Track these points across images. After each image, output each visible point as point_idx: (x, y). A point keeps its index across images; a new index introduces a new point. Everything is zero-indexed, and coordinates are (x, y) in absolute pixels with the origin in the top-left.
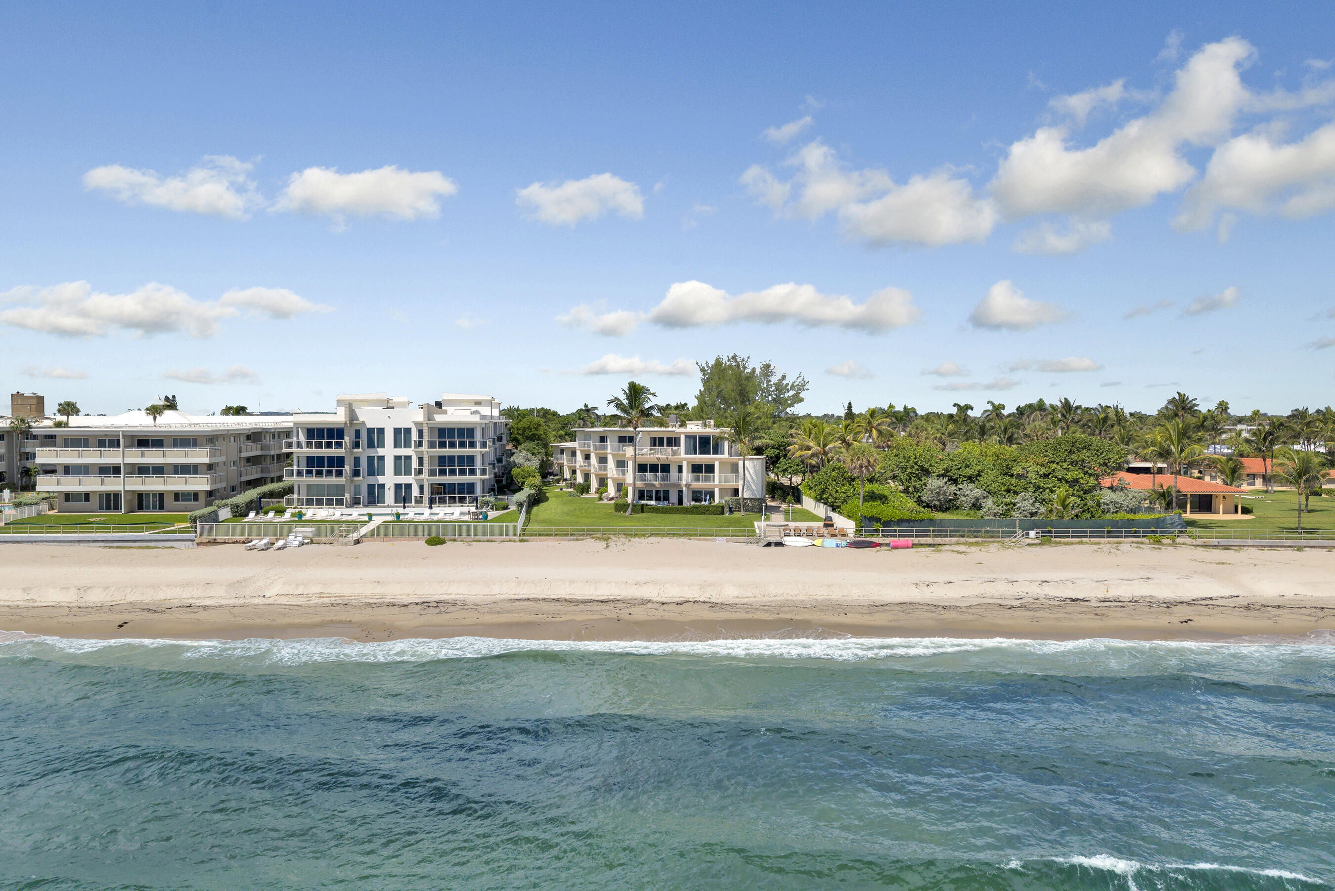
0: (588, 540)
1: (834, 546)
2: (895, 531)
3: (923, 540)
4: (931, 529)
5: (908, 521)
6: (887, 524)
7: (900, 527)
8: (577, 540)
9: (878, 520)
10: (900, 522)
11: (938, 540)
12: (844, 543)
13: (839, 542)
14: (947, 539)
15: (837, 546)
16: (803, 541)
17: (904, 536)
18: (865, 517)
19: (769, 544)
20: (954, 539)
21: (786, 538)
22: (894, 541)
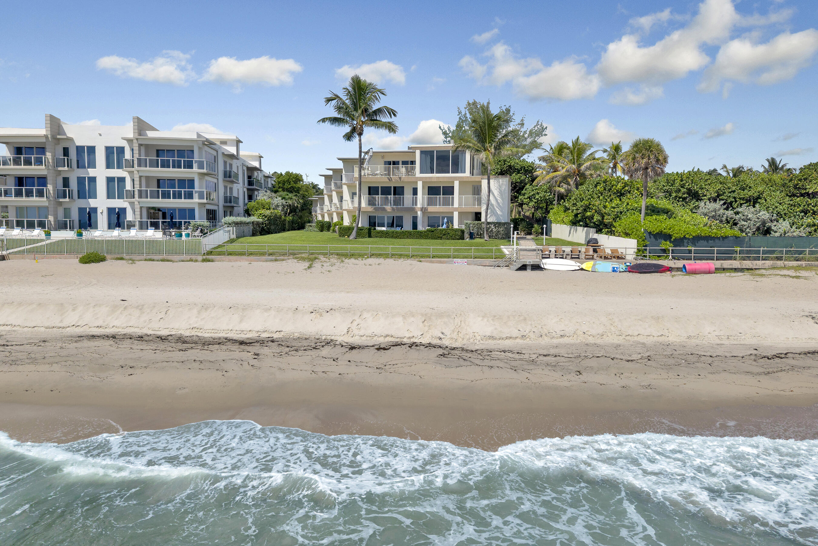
0: (290, 261)
1: (610, 269)
2: (690, 252)
3: (727, 264)
4: (738, 249)
5: (707, 238)
6: (679, 242)
7: (695, 246)
8: (276, 260)
9: (667, 237)
10: (696, 240)
11: (747, 264)
12: (622, 267)
13: (616, 265)
14: (760, 263)
15: (614, 271)
16: (569, 265)
17: (701, 259)
18: (650, 233)
19: (523, 268)
20: (768, 263)
21: (544, 261)
22: (690, 264)
